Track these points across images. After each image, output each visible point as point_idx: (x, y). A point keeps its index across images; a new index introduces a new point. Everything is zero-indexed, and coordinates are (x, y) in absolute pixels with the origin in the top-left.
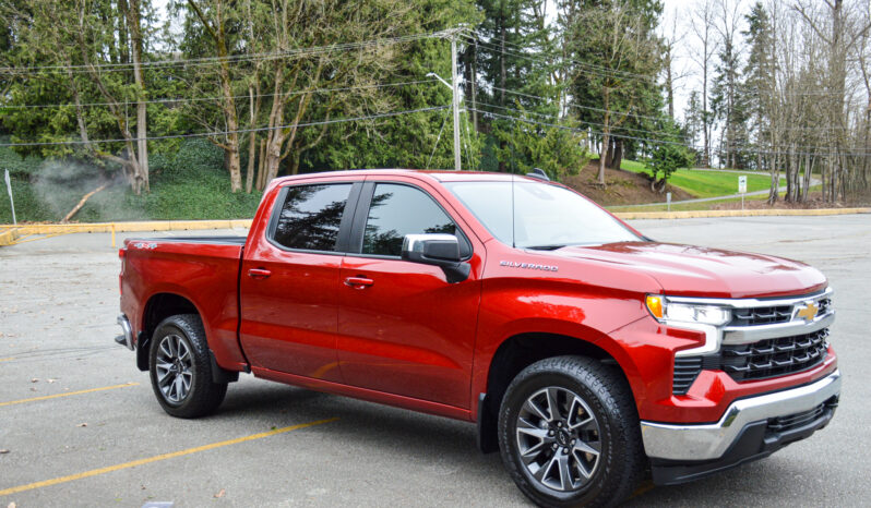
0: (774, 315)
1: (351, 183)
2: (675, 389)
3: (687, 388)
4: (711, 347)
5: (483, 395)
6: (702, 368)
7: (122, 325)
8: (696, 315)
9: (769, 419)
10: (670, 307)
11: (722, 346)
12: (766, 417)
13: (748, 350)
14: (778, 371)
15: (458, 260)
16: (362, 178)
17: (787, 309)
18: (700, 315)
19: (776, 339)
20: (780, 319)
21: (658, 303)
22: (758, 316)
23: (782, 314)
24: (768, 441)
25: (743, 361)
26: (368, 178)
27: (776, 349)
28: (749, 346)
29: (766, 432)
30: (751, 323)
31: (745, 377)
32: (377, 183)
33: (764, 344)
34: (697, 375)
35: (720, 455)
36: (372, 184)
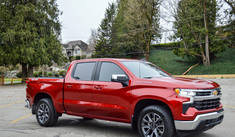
0: (207, 94)
1: (95, 62)
2: (183, 112)
3: (186, 112)
4: (191, 101)
5: (133, 116)
6: (189, 107)
7: (27, 102)
8: (187, 93)
9: (206, 120)
10: (181, 91)
11: (194, 101)
12: (206, 119)
13: (200, 102)
14: (208, 108)
15: (126, 81)
16: (98, 61)
17: (210, 92)
18: (188, 93)
19: (207, 100)
20: (208, 95)
21: (178, 91)
22: (203, 94)
23: (208, 94)
24: (206, 126)
25: (200, 105)
26: (100, 61)
27: (207, 102)
28: (201, 101)
29: (206, 123)
30: (201, 95)
31: (200, 109)
32: (102, 62)
33: (204, 101)
34: (188, 109)
35: (194, 129)
36: (101, 62)
